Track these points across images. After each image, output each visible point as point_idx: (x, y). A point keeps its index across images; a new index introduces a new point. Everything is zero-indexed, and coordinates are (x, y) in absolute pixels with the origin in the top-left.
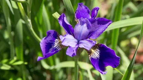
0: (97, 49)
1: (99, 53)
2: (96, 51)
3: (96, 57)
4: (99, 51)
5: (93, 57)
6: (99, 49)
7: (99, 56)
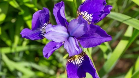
0: (82, 57)
1: (81, 61)
2: (79, 57)
3: (76, 64)
4: (82, 59)
5: (73, 63)
6: (84, 57)
7: (80, 64)
